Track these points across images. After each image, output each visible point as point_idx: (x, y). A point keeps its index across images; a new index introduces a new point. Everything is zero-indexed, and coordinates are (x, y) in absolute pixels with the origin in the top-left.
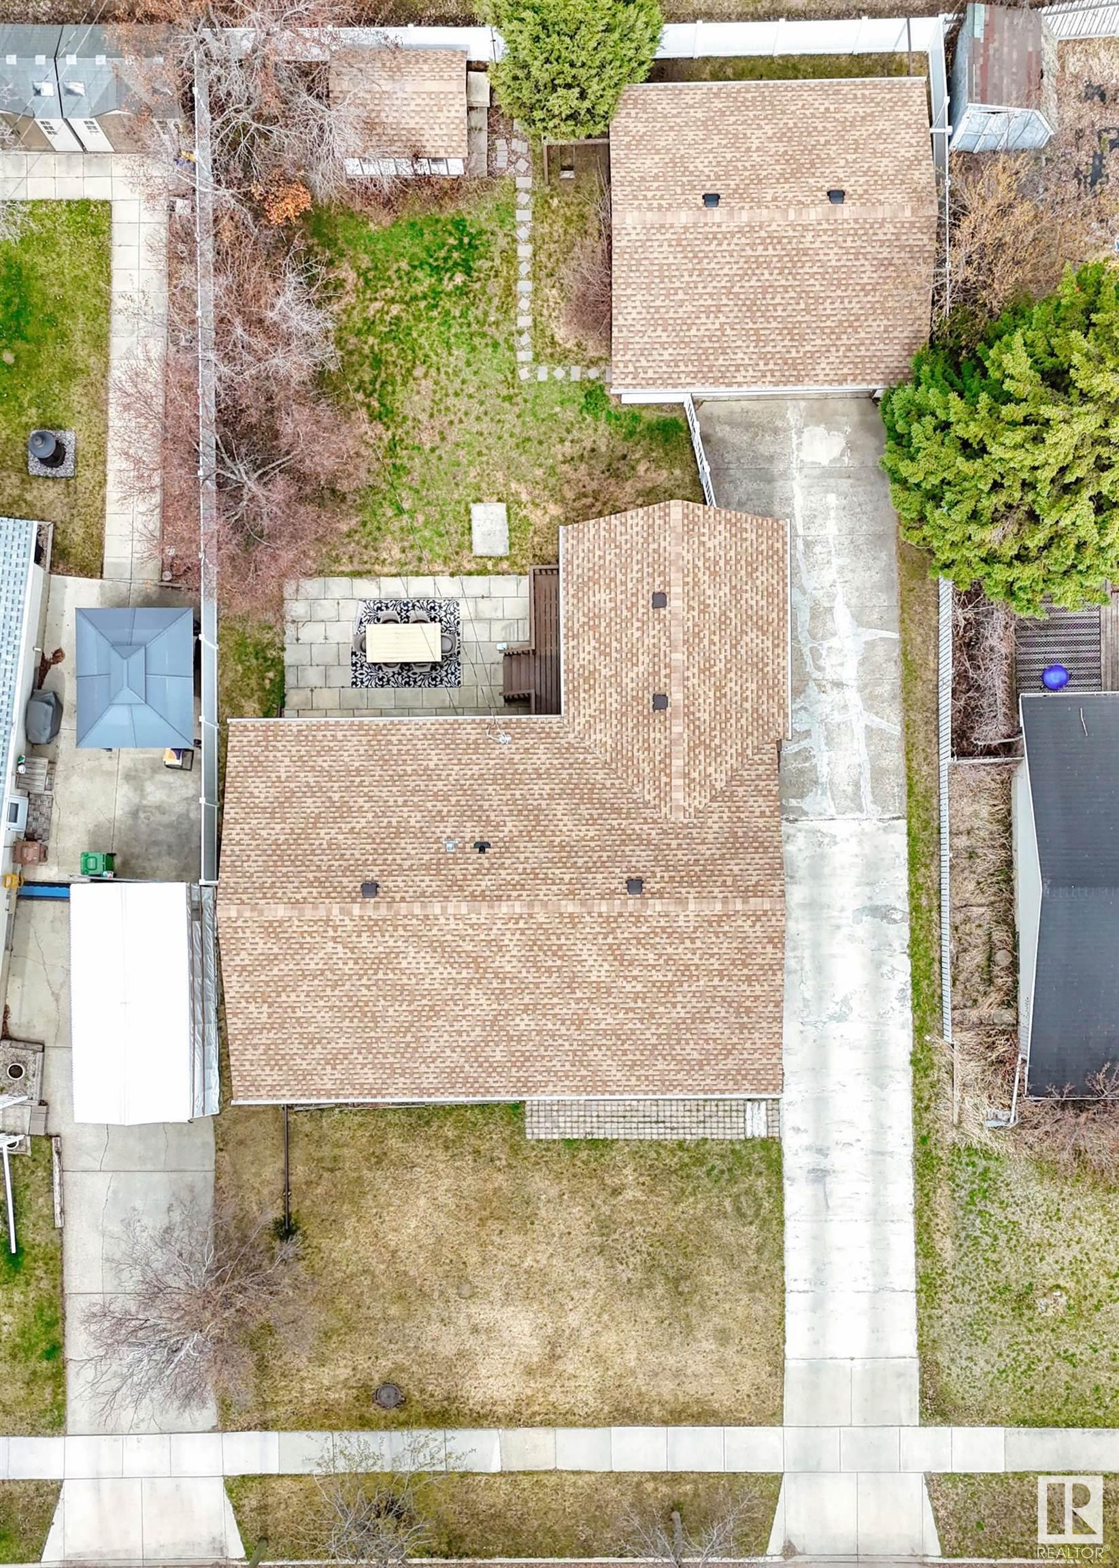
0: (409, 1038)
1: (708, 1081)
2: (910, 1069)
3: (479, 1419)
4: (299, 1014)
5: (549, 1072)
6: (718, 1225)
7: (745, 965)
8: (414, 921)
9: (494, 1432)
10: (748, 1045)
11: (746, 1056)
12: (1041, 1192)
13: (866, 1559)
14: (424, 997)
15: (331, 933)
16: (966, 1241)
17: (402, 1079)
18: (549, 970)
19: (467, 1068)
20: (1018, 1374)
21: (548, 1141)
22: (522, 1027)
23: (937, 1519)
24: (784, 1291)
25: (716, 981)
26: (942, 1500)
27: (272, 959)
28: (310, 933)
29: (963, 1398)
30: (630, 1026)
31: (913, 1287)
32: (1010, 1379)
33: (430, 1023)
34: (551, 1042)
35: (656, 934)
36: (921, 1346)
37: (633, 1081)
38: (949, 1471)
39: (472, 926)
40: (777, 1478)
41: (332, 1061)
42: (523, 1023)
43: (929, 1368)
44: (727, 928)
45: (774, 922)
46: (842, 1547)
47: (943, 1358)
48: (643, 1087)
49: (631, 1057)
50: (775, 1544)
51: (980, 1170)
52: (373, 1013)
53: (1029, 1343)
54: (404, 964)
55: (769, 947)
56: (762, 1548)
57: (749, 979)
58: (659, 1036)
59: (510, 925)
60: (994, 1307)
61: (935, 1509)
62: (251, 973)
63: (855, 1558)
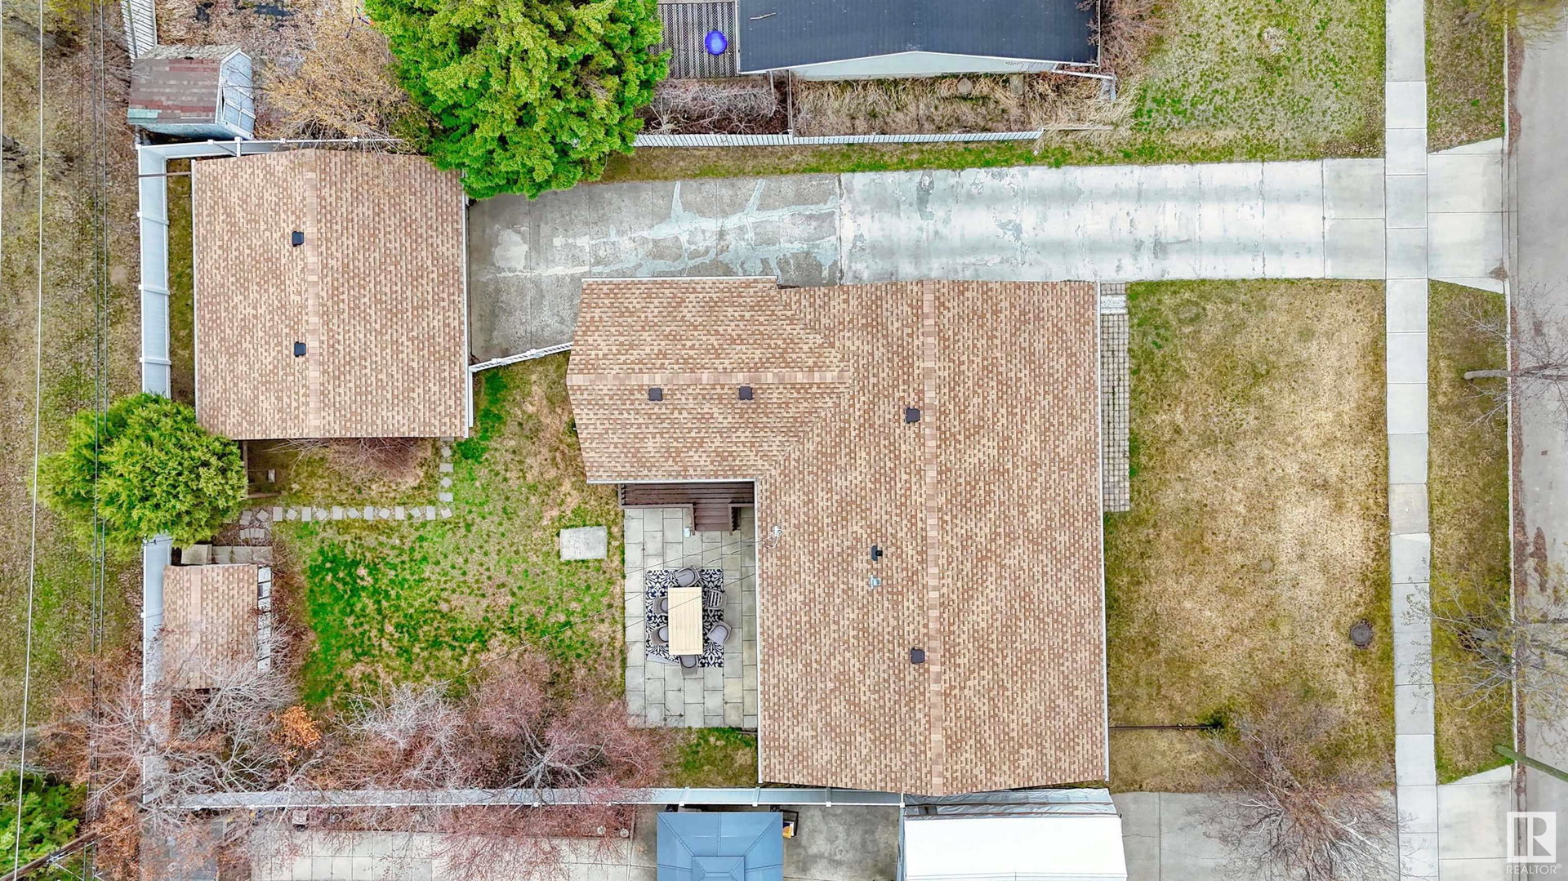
0: (1049, 620)
1: (1086, 348)
2: (1064, 168)
3: (1382, 553)
4: (1029, 720)
5: (1078, 492)
6: (1206, 339)
7: (983, 316)
8: (945, 616)
9: (1394, 540)
10: (1054, 313)
11: (1063, 315)
12: (1174, 53)
13: (1506, 205)
14: (1012, 607)
15: (957, 691)
16: (1219, 116)
17: (1086, 625)
18: (988, 493)
19: (1076, 567)
20: (1338, 70)
21: (1132, 491)
22: (1039, 516)
23: (1469, 142)
24: (1264, 280)
25: (997, 342)
26: (1452, 137)
27: (980, 745)
28: (957, 710)
29: (1360, 119)
30: (1037, 419)
31: (1259, 165)
32: (1342, 77)
33: (1036, 600)
34: (1052, 491)
35: (956, 396)
36: (1313, 157)
37: (1086, 416)
38: (1426, 130)
39: (949, 564)
40: (1433, 285)
41: (1070, 690)
42: (1035, 516)
43: (1332, 150)
44: (950, 333)
45: (945, 290)
46: (1496, 226)
47: (1323, 138)
48: (1091, 407)
49: (1065, 418)
50: (1494, 286)
51: (1154, 106)
52: (1027, 652)
53: (1310, 61)
54: (983, 625)
55: (967, 294)
56: (1499, 298)
57: (995, 313)
58: (1046, 392)
59: (948, 528)
60: (1278, 92)
61: (1461, 143)
62: (992, 765)
63: (1505, 214)
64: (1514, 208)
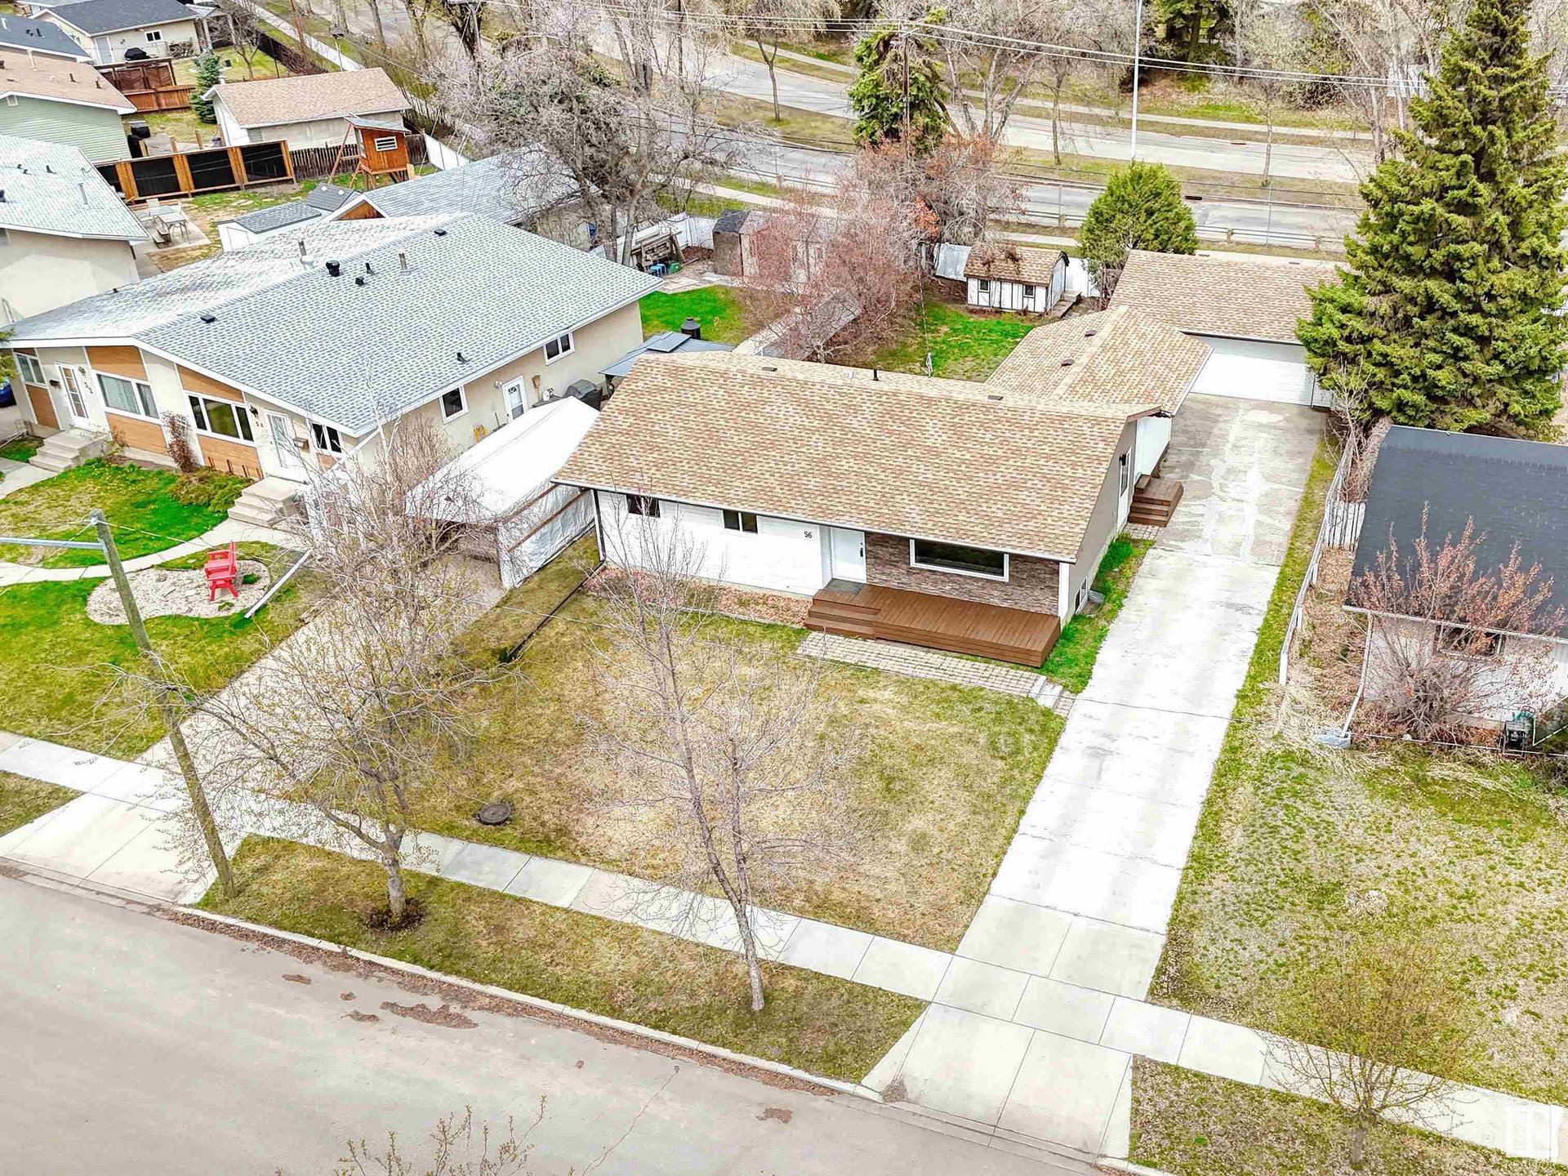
0: (738, 460)
1: (1003, 537)
4: (656, 428)
5: (851, 505)
7: (1074, 453)
8: (794, 383)
9: (587, 871)
10: (1057, 515)
11: (1049, 521)
12: (1367, 805)
13: (1006, 1135)
14: (771, 433)
15: (721, 381)
17: (713, 488)
19: (777, 490)
20: (1306, 973)
22: (846, 468)
23: (1135, 1112)
24: (1015, 831)
25: (1043, 462)
26: (1153, 1095)
27: (661, 390)
28: (704, 379)
29: (1218, 987)
30: (947, 482)
31: (1183, 865)
32: (1291, 976)
33: (765, 452)
34: (862, 484)
35: (1000, 422)
36: (1174, 922)
37: (928, 527)
38: (1172, 1062)
39: (836, 394)
40: (918, 1006)
41: (659, 464)
42: (848, 465)
43: (1177, 940)
44: (1068, 426)
45: (1112, 427)
46: (977, 1110)
47: (1200, 937)
48: (937, 532)
49: (935, 506)
50: (880, 1075)
51: (1295, 774)
52: (719, 437)
53: (1326, 940)
54: (768, 410)
55: (1106, 444)
56: (857, 1077)
57: (1073, 465)
58: (970, 494)
60: (1282, 892)
61: (1136, 1100)
62: (637, 395)
63: (990, 1130)
64: (995, 1143)
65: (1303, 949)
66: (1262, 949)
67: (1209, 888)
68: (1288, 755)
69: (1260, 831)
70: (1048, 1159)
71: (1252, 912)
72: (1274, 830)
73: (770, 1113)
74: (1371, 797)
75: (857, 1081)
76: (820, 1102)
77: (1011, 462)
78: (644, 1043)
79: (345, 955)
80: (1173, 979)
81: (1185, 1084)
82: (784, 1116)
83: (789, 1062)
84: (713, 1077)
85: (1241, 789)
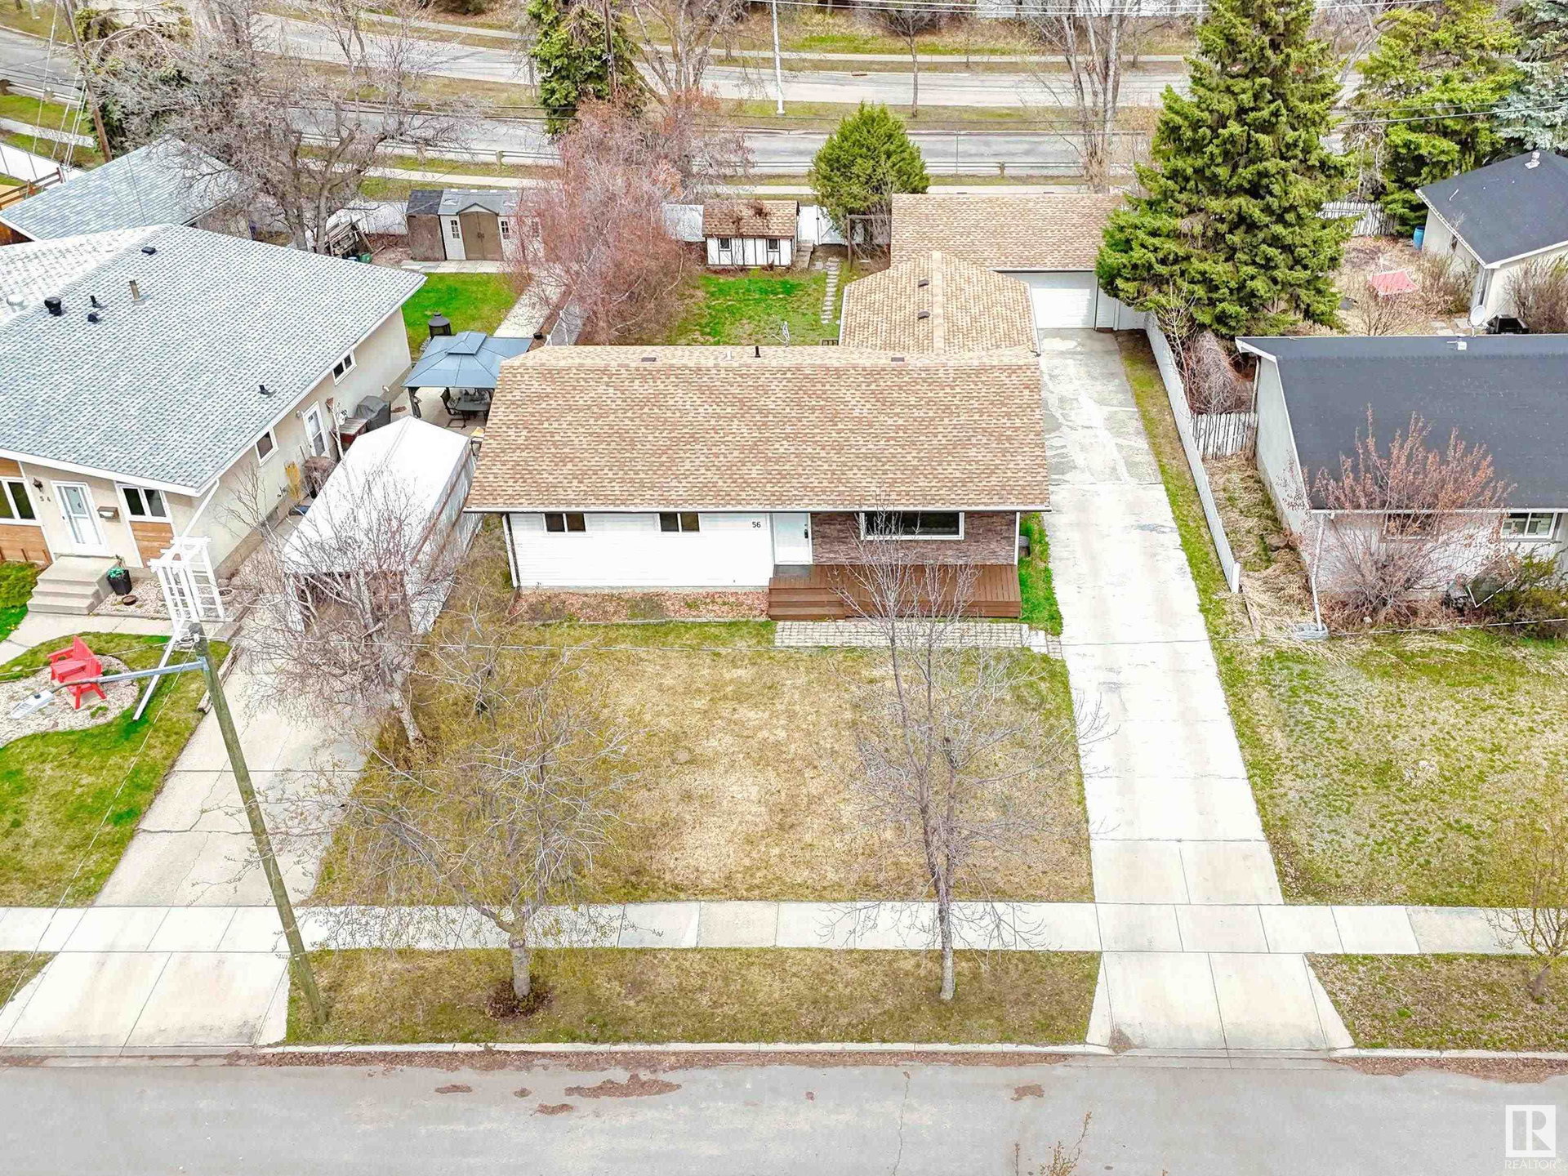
0: (664, 459)
1: (971, 496)
2: (1201, 616)
3: (675, 892)
4: (557, 438)
7: (1005, 405)
8: (687, 372)
9: (694, 905)
10: (1013, 466)
11: (1010, 474)
13: (1238, 1054)
15: (606, 379)
16: (1297, 726)
17: (651, 492)
18: (813, 409)
19: (720, 483)
20: (1403, 846)
23: (1336, 1003)
24: (1081, 774)
25: (976, 417)
26: (1338, 984)
29: (1338, 876)
30: (892, 451)
31: (1245, 775)
32: (1394, 850)
33: (689, 447)
34: (809, 463)
35: (917, 384)
36: (1266, 828)
37: (894, 496)
38: (1340, 952)
39: (740, 376)
40: (1094, 958)
44: (984, 379)
45: (1029, 374)
46: (1200, 1038)
47: (1298, 836)
48: (903, 501)
50: (1098, 1031)
51: (1297, 671)
54: (671, 402)
57: (1008, 415)
58: (920, 459)
59: (778, 375)
60: (1348, 780)
61: (1330, 993)
62: (519, 406)
63: (1224, 1053)
64: (1236, 1064)
65: (1391, 825)
66: (1358, 833)
67: (1282, 791)
68: (1281, 655)
69: (1297, 729)
70: (1287, 1065)
71: (1333, 801)
72: (1309, 726)
73: (1022, 1092)
74: (1372, 680)
75: (1082, 1040)
76: (1059, 1070)
77: (946, 421)
78: (860, 1059)
79: (489, 1051)
80: (1297, 879)
81: (1360, 968)
82: (1036, 1091)
83: (1010, 1041)
84: (945, 1074)
85: (1255, 696)
